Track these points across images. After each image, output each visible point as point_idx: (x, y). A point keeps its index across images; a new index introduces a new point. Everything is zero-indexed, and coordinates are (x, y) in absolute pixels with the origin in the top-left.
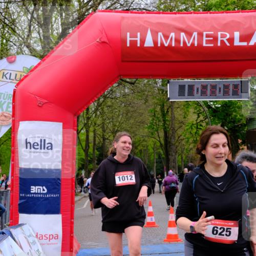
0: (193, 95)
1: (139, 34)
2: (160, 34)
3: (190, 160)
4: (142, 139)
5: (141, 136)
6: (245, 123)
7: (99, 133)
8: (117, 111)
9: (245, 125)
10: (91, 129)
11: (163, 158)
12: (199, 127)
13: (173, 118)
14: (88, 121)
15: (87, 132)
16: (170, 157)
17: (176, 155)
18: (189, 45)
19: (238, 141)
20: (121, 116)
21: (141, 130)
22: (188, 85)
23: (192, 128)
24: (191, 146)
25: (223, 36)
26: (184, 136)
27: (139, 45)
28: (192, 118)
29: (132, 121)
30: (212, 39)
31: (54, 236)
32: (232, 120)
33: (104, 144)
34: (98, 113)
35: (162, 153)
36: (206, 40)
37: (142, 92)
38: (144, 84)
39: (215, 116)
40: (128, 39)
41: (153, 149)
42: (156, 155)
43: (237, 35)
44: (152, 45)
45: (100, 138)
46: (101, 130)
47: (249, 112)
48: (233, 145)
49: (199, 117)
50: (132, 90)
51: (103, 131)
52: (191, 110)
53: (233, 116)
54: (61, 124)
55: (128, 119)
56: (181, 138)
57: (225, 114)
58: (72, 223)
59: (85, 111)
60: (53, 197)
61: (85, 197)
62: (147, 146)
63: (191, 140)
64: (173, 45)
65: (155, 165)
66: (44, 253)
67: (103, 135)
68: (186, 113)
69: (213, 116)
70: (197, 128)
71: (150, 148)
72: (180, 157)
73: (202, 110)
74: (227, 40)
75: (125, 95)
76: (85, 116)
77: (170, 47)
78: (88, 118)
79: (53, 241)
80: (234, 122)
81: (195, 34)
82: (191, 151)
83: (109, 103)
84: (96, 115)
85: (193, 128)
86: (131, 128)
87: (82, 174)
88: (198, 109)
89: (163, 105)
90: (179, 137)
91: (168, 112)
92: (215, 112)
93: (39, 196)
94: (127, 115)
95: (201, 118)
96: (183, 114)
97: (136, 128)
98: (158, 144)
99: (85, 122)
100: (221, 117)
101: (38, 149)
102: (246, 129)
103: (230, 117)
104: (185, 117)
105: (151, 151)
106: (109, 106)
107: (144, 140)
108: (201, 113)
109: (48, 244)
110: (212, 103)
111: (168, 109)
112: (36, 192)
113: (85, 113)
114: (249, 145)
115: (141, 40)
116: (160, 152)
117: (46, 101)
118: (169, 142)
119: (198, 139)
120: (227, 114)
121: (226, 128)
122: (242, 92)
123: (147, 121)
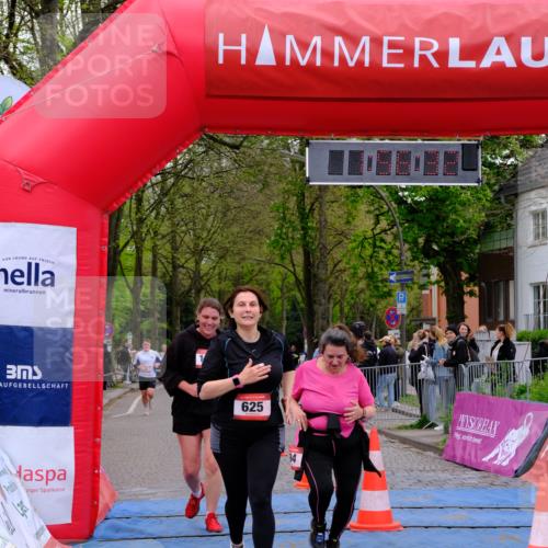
0: (361, 174)
1: (244, 37)
2: (290, 39)
3: (358, 315)
4: (257, 268)
5: (255, 262)
6: (475, 236)
7: (165, 253)
8: (203, 205)
9: (476, 242)
10: (148, 244)
11: (302, 309)
12: (378, 243)
13: (323, 224)
14: (139, 227)
15: (139, 250)
16: (316, 307)
17: (329, 302)
18: (351, 64)
19: (460, 276)
20: (211, 218)
21: (255, 249)
22: (350, 152)
23: (363, 247)
24: (362, 285)
25: (425, 47)
26: (347, 263)
27: (243, 61)
28: (364, 224)
29: (235, 229)
30: (401, 51)
31: (58, 473)
32: (449, 231)
33: (174, 277)
34: (163, 210)
35: (300, 299)
36: (389, 55)
37: (258, 166)
38: (262, 150)
39: (413, 220)
40: (222, 48)
41: (281, 290)
42: (286, 303)
43: (454, 44)
44: (272, 62)
45: (166, 264)
46: (168, 247)
47: (483, 214)
48: (451, 283)
49: (377, 222)
50: (235, 161)
51: (173, 249)
52: (363, 207)
53: (449, 221)
54: (74, 230)
55: (227, 225)
56: (341, 266)
57: (434, 218)
58: (97, 446)
59: (134, 206)
60: (56, 390)
61: (132, 390)
62: (268, 284)
63: (361, 271)
64: (318, 63)
65: (285, 323)
66: (35, 510)
67: (173, 257)
68: (350, 214)
69: (408, 221)
70: (375, 246)
71: (273, 286)
72: (338, 307)
73: (385, 208)
74: (434, 54)
75: (219, 173)
76: (133, 215)
77: (311, 66)
78: (141, 221)
79: (55, 484)
80: (452, 235)
81: (366, 40)
82: (362, 295)
83: (187, 190)
84: (158, 214)
85: (367, 245)
87: (126, 341)
88: (376, 206)
89: (303, 195)
90: (335, 266)
91: (312, 210)
92: (412, 211)
93: (25, 385)
94: (225, 215)
95: (384, 224)
96: (346, 216)
97: (245, 243)
98: (292, 279)
99: (135, 228)
100: (425, 224)
101: (22, 283)
102: (477, 251)
103: (445, 225)
104: (348, 222)
105: (277, 293)
106: (186, 195)
107: (260, 271)
108: (382, 214)
109: (45, 491)
110: (406, 193)
111: (313, 205)
112: (19, 377)
113: (134, 210)
114: (483, 284)
115: (248, 50)
116: (295, 296)
117: (41, 180)
118: (315, 275)
119: (376, 269)
120: (438, 217)
121: (436, 248)
122: (464, 169)
123: (267, 230)
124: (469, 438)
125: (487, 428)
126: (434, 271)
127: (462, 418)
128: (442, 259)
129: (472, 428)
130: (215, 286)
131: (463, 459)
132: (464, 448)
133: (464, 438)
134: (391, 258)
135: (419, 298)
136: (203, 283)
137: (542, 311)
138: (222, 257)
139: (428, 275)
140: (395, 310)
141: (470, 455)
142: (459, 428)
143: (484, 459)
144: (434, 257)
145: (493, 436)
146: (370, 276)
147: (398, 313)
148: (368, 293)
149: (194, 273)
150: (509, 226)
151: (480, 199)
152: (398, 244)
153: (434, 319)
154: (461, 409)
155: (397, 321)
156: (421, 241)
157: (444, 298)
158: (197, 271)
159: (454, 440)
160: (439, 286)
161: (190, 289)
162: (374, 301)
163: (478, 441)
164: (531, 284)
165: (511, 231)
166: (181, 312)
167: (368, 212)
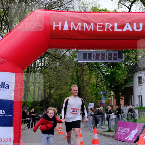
1: (60, 23)
4: (66, 92)
5: (65, 90)
6: (123, 83)
9: (123, 85)
12: (98, 85)
13: (83, 80)
17: (85, 101)
18: (89, 30)
19: (119, 94)
21: (65, 87)
23: (93, 86)
24: (93, 97)
27: (60, 29)
28: (94, 80)
29: (60, 82)
32: (116, 82)
38: (67, 60)
39: (106, 79)
47: (125, 77)
48: (117, 96)
49: (97, 80)
53: (116, 79)
56: (88, 92)
63: (93, 93)
64: (80, 30)
69: (105, 79)
70: (97, 86)
72: (87, 103)
73: (100, 76)
83: (47, 71)
85: (95, 86)
86: (60, 85)
88: (97, 76)
89: (78, 72)
90: (86, 91)
91: (80, 77)
92: (106, 77)
94: (57, 78)
95: (99, 80)
96: (89, 78)
97: (63, 86)
100: (110, 80)
101: (0, 88)
102: (124, 87)
103: (115, 80)
104: (90, 80)
106: (47, 73)
107: (67, 93)
108: (98, 78)
110: (105, 72)
111: (80, 75)
114: (125, 96)
117: (6, 60)
118: (81, 94)
119: (97, 92)
120: (113, 78)
121: (113, 86)
122: (119, 58)
123: (68, 82)
124: (121, 133)
125: (126, 130)
126: (112, 93)
127: (120, 128)
128: (114, 89)
129: (122, 130)
130: (55, 97)
131: (120, 139)
132: (120, 136)
133: (120, 133)
134: (101, 89)
135: (109, 100)
136: (51, 96)
137: (141, 103)
138: (56, 89)
139: (111, 94)
140: (102, 102)
141: (122, 138)
142: (119, 131)
143: (126, 139)
144: (112, 89)
145: (128, 132)
146: (96, 94)
147: (103, 102)
148: (95, 99)
149: (49, 93)
150: (132, 81)
151: (124, 74)
152: (103, 86)
153: (113, 106)
154: (119, 126)
155: (102, 105)
156: (109, 85)
157: (115, 100)
158: (50, 93)
159: (117, 134)
160: (114, 97)
161: (48, 98)
162: (97, 101)
163: (124, 134)
164: (138, 96)
165: (132, 82)
166: (46, 104)
167: (95, 77)
